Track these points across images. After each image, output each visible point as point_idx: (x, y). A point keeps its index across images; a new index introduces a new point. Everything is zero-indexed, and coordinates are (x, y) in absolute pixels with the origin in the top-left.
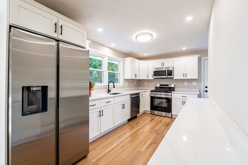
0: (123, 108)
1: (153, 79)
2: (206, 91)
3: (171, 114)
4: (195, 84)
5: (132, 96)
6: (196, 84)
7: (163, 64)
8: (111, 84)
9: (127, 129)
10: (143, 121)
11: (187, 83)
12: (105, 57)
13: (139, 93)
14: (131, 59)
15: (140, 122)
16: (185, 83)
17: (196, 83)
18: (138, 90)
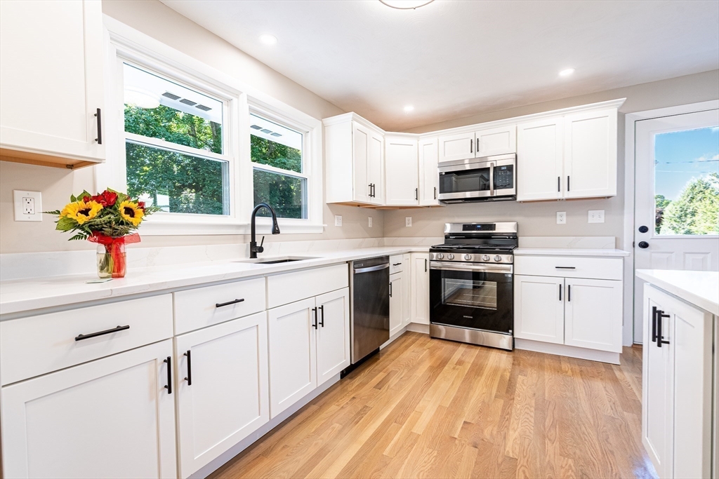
0: (316, 326)
1: (436, 203)
2: (644, 245)
3: (513, 334)
4: (596, 217)
5: (358, 271)
6: (602, 220)
7: (475, 145)
8: (264, 222)
9: (337, 426)
10: (406, 371)
11: (567, 215)
12: (235, 100)
13: (387, 258)
14: (354, 119)
15: (394, 381)
16: (558, 218)
17: (603, 217)
18: (381, 246)
